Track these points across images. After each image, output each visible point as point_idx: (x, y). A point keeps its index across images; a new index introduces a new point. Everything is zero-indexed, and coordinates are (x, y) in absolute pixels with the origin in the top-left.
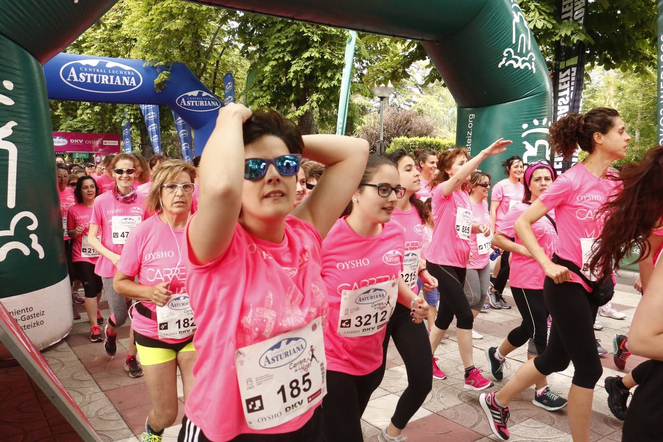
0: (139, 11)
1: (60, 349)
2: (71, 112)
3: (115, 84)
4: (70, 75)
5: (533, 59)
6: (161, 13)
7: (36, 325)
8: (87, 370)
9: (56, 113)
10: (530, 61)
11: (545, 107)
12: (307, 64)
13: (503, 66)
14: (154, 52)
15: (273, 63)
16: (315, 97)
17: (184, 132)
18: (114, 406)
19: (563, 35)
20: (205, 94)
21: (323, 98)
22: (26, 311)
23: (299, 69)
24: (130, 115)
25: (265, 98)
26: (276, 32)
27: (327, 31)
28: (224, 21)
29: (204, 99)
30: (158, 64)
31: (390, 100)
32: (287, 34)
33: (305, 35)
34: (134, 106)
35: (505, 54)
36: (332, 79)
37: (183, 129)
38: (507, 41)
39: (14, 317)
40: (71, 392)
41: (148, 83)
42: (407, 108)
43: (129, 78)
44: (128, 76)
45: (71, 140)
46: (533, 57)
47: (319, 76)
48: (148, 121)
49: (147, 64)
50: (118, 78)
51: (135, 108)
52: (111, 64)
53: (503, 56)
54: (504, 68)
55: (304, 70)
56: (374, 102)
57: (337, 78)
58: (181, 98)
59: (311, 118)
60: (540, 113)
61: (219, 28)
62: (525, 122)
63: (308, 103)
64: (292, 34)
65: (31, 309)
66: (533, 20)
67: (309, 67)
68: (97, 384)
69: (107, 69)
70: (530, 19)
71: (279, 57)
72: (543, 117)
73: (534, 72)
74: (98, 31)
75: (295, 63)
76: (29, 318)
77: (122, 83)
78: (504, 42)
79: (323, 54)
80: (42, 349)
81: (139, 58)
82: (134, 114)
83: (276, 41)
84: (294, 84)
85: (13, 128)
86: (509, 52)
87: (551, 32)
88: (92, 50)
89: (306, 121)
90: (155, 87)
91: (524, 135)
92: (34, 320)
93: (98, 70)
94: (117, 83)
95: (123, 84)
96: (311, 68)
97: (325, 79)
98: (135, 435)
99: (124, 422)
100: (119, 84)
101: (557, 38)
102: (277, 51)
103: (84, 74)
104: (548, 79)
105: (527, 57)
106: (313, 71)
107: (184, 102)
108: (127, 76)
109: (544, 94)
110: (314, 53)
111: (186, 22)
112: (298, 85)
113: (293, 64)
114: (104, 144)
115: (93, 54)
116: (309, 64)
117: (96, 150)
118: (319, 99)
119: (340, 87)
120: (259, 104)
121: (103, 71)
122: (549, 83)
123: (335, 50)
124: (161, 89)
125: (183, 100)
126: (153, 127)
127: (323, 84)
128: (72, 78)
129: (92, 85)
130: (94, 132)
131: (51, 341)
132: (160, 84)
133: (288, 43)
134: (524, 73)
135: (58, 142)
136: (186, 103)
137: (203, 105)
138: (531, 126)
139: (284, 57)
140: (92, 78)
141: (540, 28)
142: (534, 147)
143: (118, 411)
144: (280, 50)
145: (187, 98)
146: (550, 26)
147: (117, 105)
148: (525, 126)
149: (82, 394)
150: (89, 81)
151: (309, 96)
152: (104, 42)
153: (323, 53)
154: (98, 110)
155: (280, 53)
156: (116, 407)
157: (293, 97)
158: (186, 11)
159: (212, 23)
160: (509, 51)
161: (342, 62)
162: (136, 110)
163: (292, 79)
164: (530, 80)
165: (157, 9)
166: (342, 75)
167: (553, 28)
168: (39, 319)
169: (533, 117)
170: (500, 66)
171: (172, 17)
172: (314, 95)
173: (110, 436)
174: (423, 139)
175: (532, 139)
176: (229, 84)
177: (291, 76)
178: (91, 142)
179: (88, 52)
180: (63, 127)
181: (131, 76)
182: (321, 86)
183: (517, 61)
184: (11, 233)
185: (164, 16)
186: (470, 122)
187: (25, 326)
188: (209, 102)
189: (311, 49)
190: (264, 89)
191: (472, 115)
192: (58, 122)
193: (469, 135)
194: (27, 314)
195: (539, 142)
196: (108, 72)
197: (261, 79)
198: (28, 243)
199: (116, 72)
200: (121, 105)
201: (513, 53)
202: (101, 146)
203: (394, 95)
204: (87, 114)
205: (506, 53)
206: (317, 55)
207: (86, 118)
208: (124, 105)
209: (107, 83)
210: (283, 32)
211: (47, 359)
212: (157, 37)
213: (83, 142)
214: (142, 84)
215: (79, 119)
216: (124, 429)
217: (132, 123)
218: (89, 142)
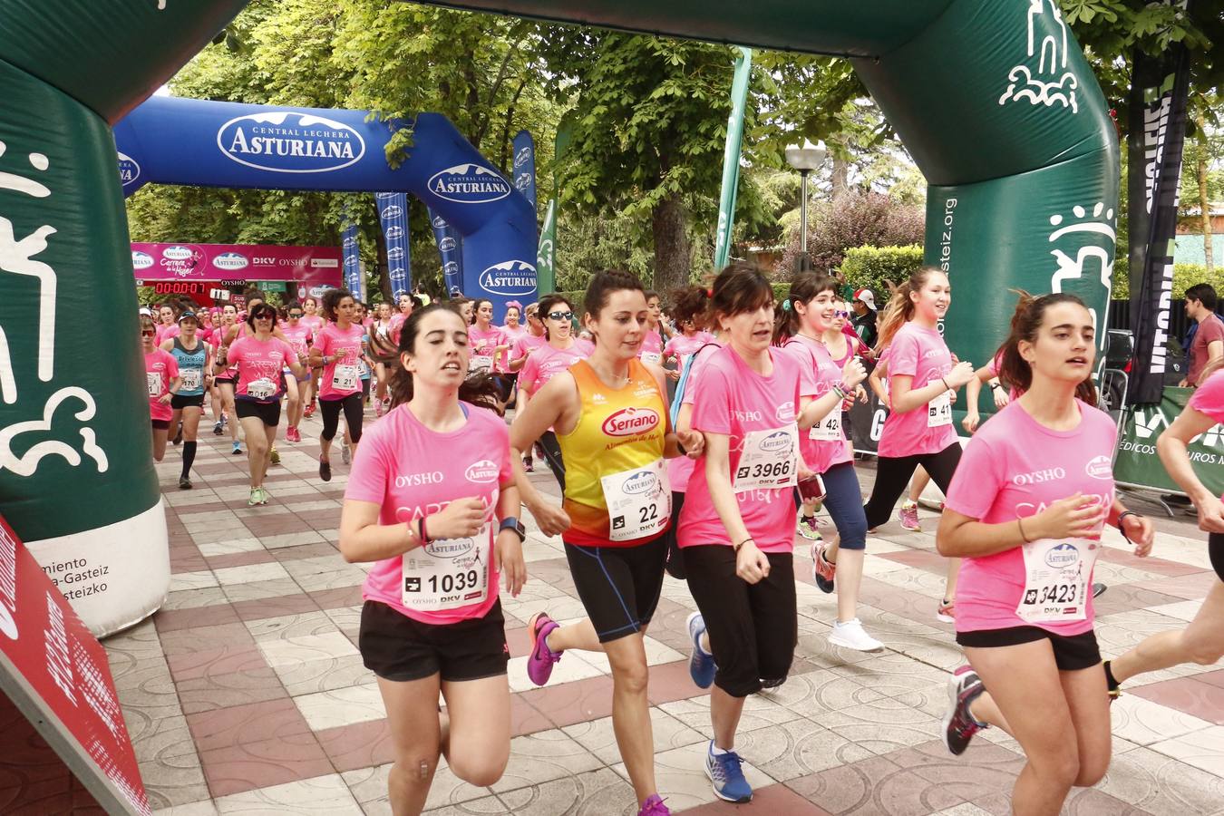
0: (359, 20)
1: (139, 635)
2: (252, 208)
3: (316, 155)
4: (235, 142)
5: (1073, 86)
6: (396, 23)
7: (92, 591)
8: (172, 676)
9: (230, 211)
10: (1065, 90)
11: (1098, 181)
12: (662, 109)
13: (1010, 100)
14: (387, 94)
15: (601, 109)
16: (676, 172)
17: (448, 242)
18: (195, 743)
19: (1140, 35)
20: (480, 170)
21: (693, 174)
22: (73, 564)
23: (646, 120)
24: (356, 211)
25: (586, 177)
26: (605, 52)
27: (698, 46)
28: (518, 32)
29: (479, 179)
30: (391, 116)
31: (849, 177)
32: (627, 54)
33: (656, 54)
34: (362, 195)
35: (1012, 77)
36: (708, 136)
37: (447, 235)
38: (1017, 50)
39: (52, 576)
40: (128, 715)
41: (375, 152)
42: (883, 191)
43: (340, 144)
44: (340, 140)
45: (254, 259)
46: (1072, 82)
47: (684, 132)
48: (386, 221)
49: (371, 117)
50: (320, 144)
51: (363, 199)
52: (308, 120)
53: (1010, 82)
54: (1011, 106)
55: (656, 121)
56: (818, 181)
57: (717, 135)
58: (437, 179)
59: (676, 213)
60: (1088, 192)
61: (514, 47)
62: (1057, 212)
63: (662, 184)
64: (634, 54)
65: (83, 562)
66: (1074, 8)
67: (666, 116)
68: (180, 701)
69: (301, 129)
70: (1069, 7)
71: (612, 99)
72: (1094, 201)
73: (1075, 111)
74: (292, 60)
75: (639, 109)
76: (79, 578)
77: (327, 153)
78: (1009, 53)
79: (689, 90)
80: (104, 634)
81: (360, 107)
82: (360, 211)
83: (605, 68)
84: (639, 149)
85: (48, 238)
86: (1020, 74)
87: (1116, 31)
88: (284, 93)
89: (666, 218)
90: (387, 159)
91: (1054, 237)
92: (88, 583)
93: (284, 132)
94: (319, 154)
95: (330, 156)
96: (669, 118)
97: (696, 137)
98: (212, 798)
99: (201, 774)
100: (323, 155)
101: (1129, 42)
102: (608, 87)
103: (260, 139)
104: (1108, 126)
105: (1059, 82)
106: (673, 123)
107: (443, 187)
108: (336, 140)
109: (1099, 154)
110: (672, 88)
111: (436, 39)
112: (648, 150)
113: (636, 111)
114: (313, 266)
115: (282, 102)
116: (666, 110)
117: (299, 276)
118: (684, 175)
119: (723, 151)
120: (576, 187)
121: (294, 133)
122: (1110, 132)
123: (716, 83)
124: (400, 163)
125: (441, 181)
126: (394, 232)
127: (691, 147)
128: (239, 147)
129: (274, 160)
130: (297, 244)
131: (121, 623)
132: (395, 151)
133: (628, 72)
134: (1054, 114)
135: (232, 263)
136: (447, 189)
137: (478, 191)
138: (1070, 219)
139: (619, 99)
140: (274, 146)
141: (1088, 21)
142: (1076, 261)
143: (198, 752)
144: (612, 86)
145: (447, 179)
146: (1114, 18)
147: (332, 194)
148: (1056, 220)
149: (147, 718)
150: (268, 151)
151: (668, 169)
152: (303, 80)
153: (690, 88)
154: (298, 205)
155: (612, 90)
156: (198, 745)
157: (637, 174)
158: (436, 17)
159: (502, 39)
160: (1021, 72)
161: (726, 105)
162: (365, 202)
163: (637, 139)
164: (1066, 128)
165: (388, 16)
166: (726, 129)
167: (1120, 20)
168: (98, 581)
169: (1074, 201)
170: (1002, 102)
171: (414, 28)
172: (674, 167)
173: (168, 797)
174: (904, 250)
175: (1071, 245)
176: (524, 150)
177: (633, 134)
178: (290, 263)
179: (276, 98)
180: (244, 237)
181: (344, 141)
182: (688, 151)
183: (1037, 90)
184: (45, 425)
185: (400, 28)
186: (949, 215)
187: (71, 593)
189: (667, 81)
190: (587, 158)
191: (952, 200)
192: (236, 227)
193: (946, 240)
194: (75, 571)
195: (1084, 252)
196: (303, 134)
197: (581, 139)
198: (77, 444)
199: (319, 134)
200: (338, 193)
201: (1028, 75)
202: (308, 268)
203: (857, 167)
204: (280, 210)
205: (1015, 75)
206: (678, 93)
207: (277, 219)
208: (345, 194)
209: (301, 154)
210: (618, 51)
211: (107, 654)
212: (389, 66)
213: (276, 262)
214: (365, 153)
215: (265, 221)
216: (198, 785)
217: (358, 227)
218: (286, 262)
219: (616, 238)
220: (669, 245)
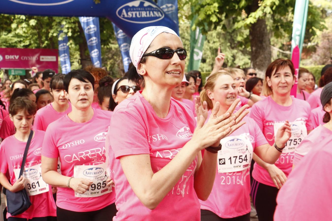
2: (5, 26)
17: (124, 46)
20: (147, 4)
21: (278, 2)
24: (68, 28)
29: (146, 9)
34: (72, 18)
37: (124, 42)
51: (72, 21)
59: (263, 26)
63: (260, 9)
82: (71, 28)
89: (258, 29)
107: (125, 14)
114: (41, 60)
120: (206, 12)
125: (124, 11)
126: (93, 41)
130: (30, 47)
136: (127, 15)
137: (145, 16)
145: (128, 9)
147: (54, 18)
154: (34, 24)
157: (243, 3)
162: (74, 23)
178: (28, 58)
188: (151, 12)
200: (58, 18)
202: (38, 62)
204: (22, 28)
207: (21, 32)
208: (61, 18)
213: (19, 58)
217: (69, 37)
218: (25, 58)
219: (214, 42)
220: (260, 45)
